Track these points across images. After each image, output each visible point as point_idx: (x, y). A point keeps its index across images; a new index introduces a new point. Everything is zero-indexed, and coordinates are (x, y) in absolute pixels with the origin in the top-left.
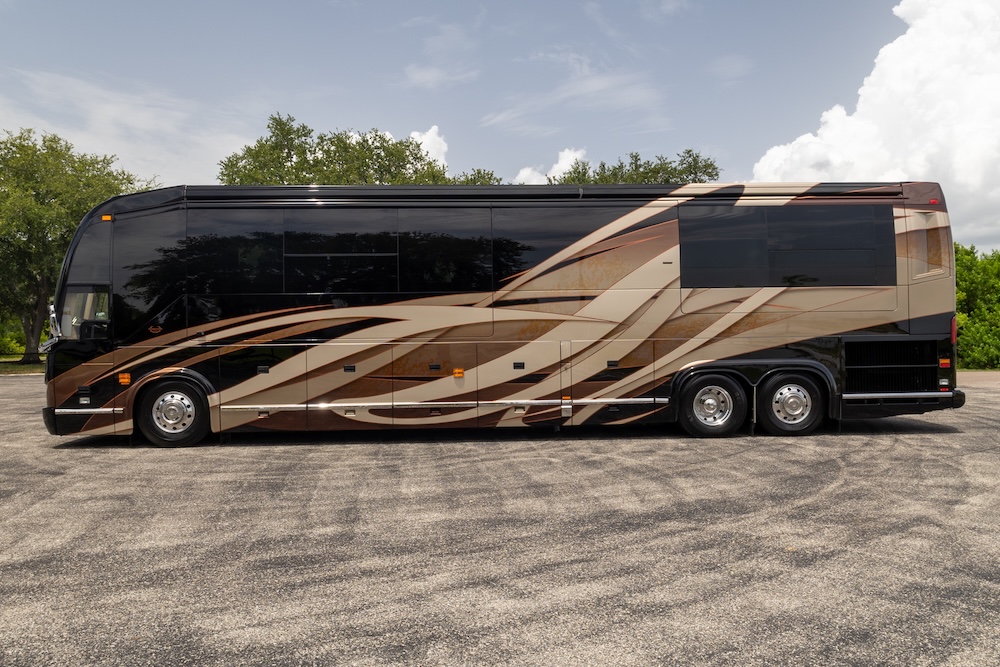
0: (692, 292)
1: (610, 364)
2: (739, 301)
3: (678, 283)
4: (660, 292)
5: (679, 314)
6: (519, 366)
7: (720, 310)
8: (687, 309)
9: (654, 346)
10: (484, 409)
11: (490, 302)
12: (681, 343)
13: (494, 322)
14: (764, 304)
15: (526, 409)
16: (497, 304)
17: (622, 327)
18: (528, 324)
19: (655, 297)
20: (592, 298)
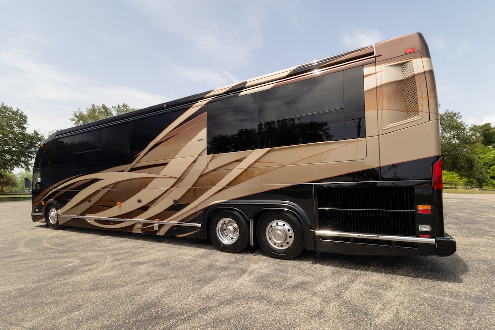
0: (213, 157)
1: (175, 201)
2: (239, 161)
3: (206, 151)
4: (197, 158)
5: (208, 170)
6: (139, 201)
7: (228, 167)
8: (211, 167)
9: (195, 192)
10: (127, 223)
11: (129, 169)
12: (208, 189)
13: (130, 179)
14: (256, 162)
15: (142, 224)
16: (132, 170)
17: (179, 180)
18: (142, 179)
19: (194, 161)
20: (166, 164)
